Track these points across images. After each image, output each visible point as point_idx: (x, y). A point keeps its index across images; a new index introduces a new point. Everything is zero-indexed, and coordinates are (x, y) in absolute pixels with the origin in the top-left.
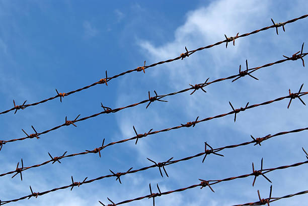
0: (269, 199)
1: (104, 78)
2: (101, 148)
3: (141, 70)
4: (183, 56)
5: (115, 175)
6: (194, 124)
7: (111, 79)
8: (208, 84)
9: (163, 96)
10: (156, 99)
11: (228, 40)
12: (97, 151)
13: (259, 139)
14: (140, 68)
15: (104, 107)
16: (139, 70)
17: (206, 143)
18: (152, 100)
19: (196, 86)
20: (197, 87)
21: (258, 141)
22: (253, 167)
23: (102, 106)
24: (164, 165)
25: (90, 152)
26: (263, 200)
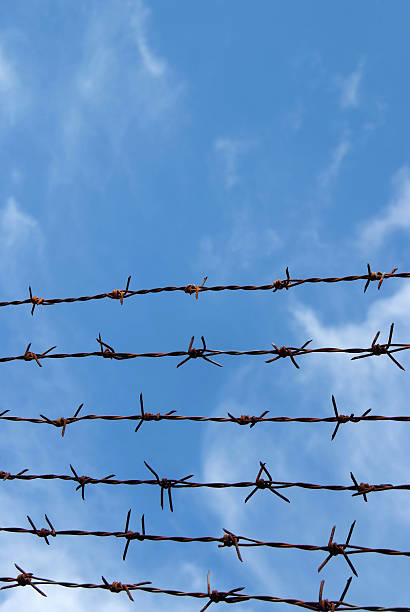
0: (338, 604)
1: (121, 288)
2: (72, 420)
3: (193, 292)
4: (278, 286)
5: (76, 479)
6: (254, 421)
7: (133, 293)
8: (306, 352)
9: (215, 353)
10: (200, 355)
11: (370, 277)
12: (61, 423)
13: (367, 486)
14: (193, 287)
15: (102, 344)
16: (189, 290)
17: (262, 465)
18: (194, 354)
19: (283, 349)
20: (283, 353)
21: (362, 490)
22: (333, 534)
23: (99, 341)
24: (173, 486)
25: (49, 422)
26: (326, 602)
